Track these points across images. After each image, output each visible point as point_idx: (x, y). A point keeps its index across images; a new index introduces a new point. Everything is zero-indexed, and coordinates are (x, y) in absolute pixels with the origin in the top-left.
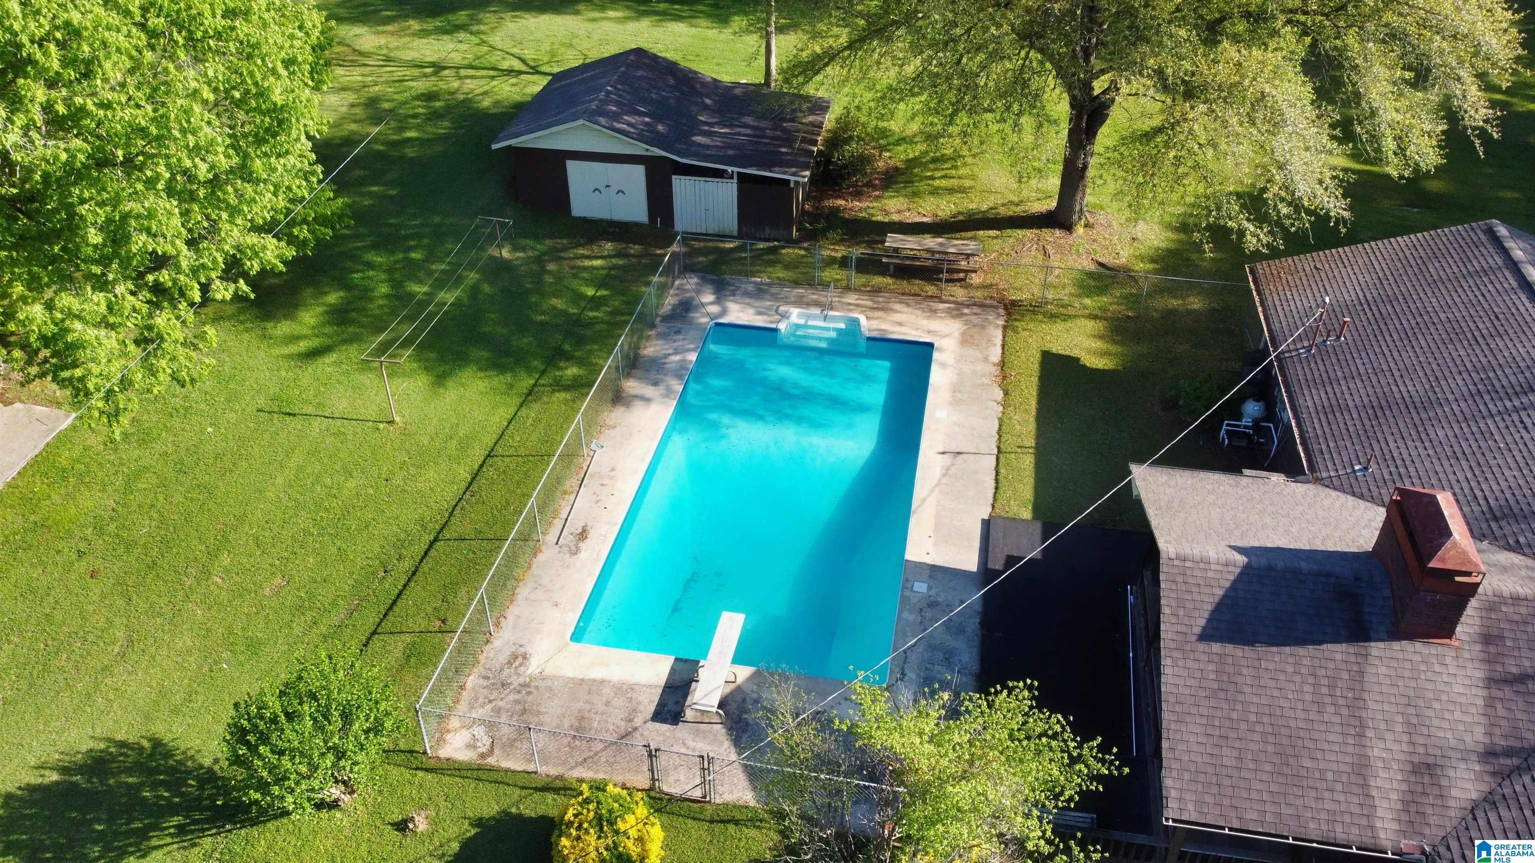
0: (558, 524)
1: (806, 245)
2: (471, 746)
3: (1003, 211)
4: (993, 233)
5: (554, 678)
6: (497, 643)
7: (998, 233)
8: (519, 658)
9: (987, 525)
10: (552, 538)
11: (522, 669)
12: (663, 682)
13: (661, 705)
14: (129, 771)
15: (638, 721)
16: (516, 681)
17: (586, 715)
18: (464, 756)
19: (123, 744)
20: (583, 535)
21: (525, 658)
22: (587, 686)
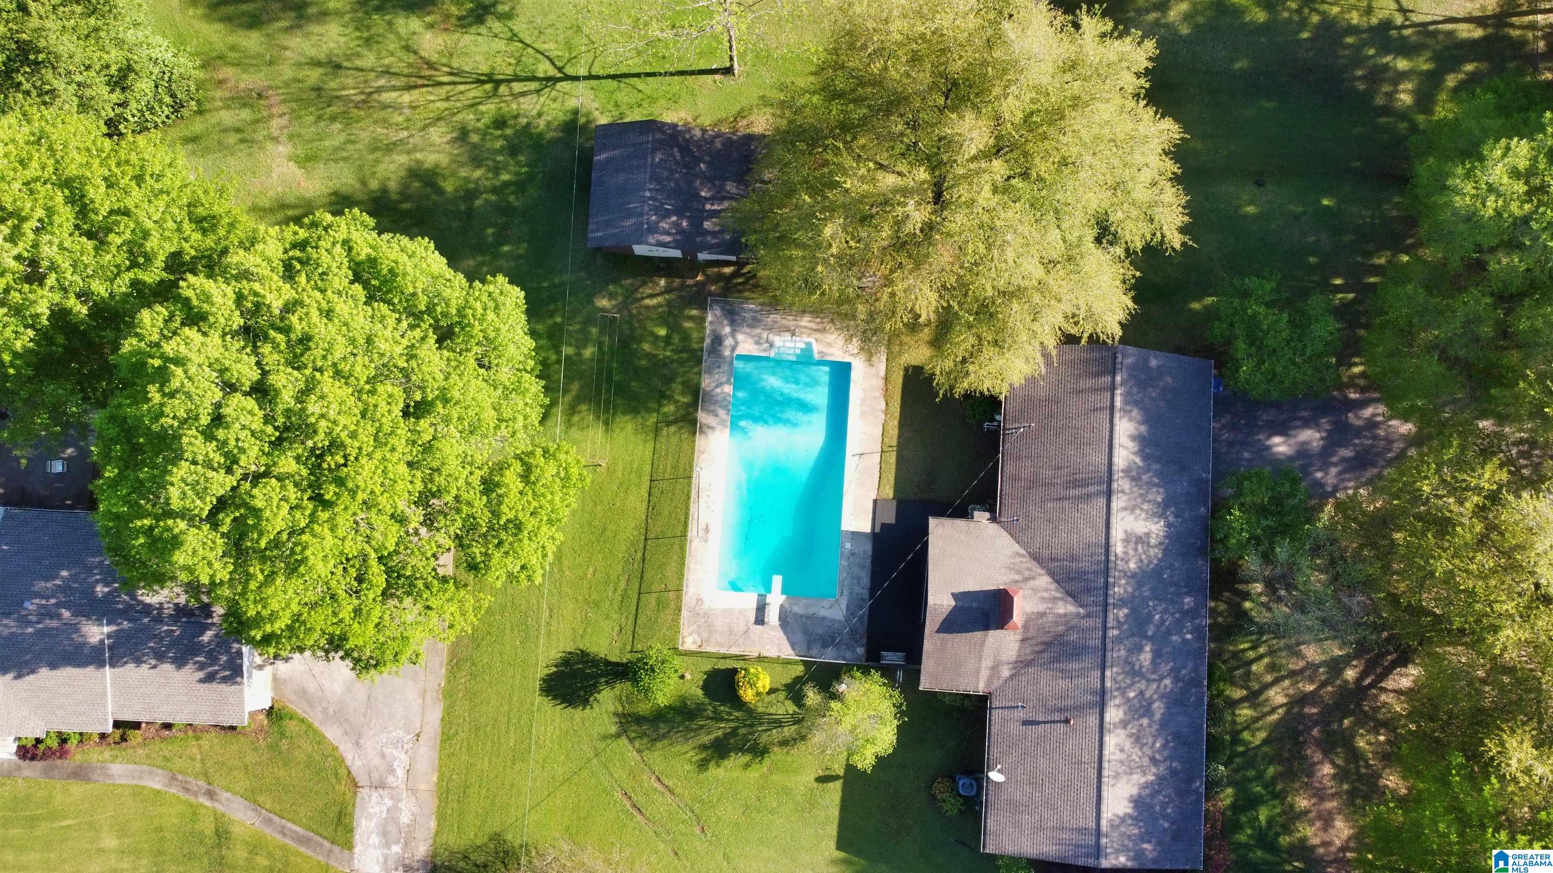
0: (695, 522)
2: (694, 643)
5: (717, 609)
6: (690, 594)
8: (699, 601)
9: (875, 501)
10: (694, 532)
11: (702, 606)
12: (755, 606)
13: (757, 617)
14: (578, 663)
15: (750, 626)
16: (702, 612)
17: (731, 624)
18: (693, 648)
19: (570, 653)
20: (707, 530)
21: (701, 600)
22: (727, 612)
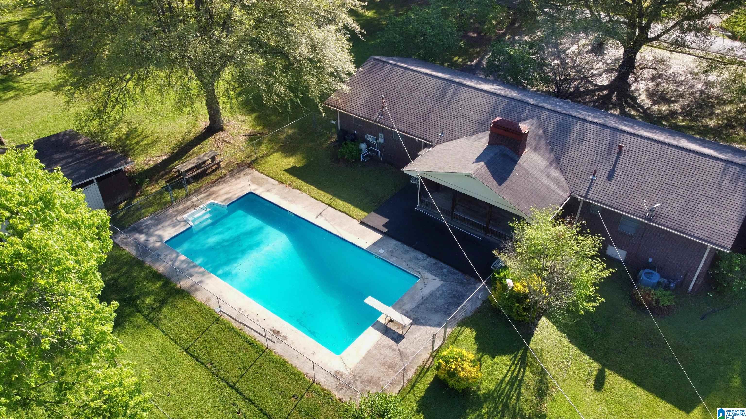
1: (138, 194)
3: (189, 137)
4: (199, 146)
5: (357, 366)
7: (200, 145)
8: (336, 376)
9: (363, 224)
11: (344, 376)
12: (381, 335)
13: (392, 338)
15: (396, 347)
16: (349, 379)
17: (383, 362)
20: (276, 332)
21: (338, 373)
22: (368, 357)
